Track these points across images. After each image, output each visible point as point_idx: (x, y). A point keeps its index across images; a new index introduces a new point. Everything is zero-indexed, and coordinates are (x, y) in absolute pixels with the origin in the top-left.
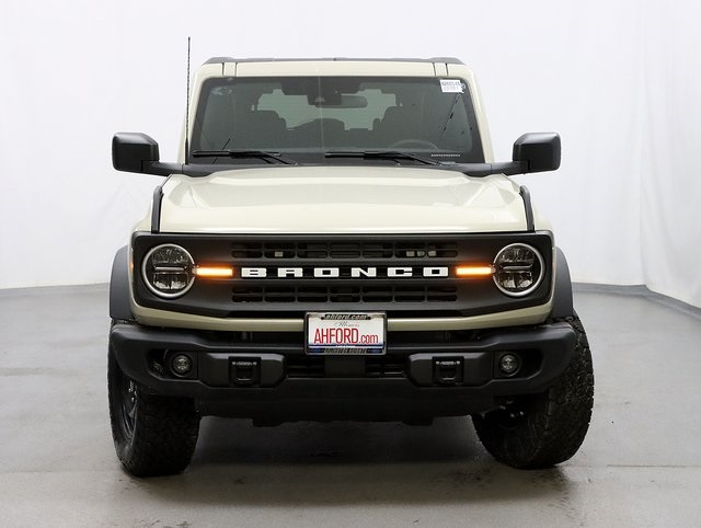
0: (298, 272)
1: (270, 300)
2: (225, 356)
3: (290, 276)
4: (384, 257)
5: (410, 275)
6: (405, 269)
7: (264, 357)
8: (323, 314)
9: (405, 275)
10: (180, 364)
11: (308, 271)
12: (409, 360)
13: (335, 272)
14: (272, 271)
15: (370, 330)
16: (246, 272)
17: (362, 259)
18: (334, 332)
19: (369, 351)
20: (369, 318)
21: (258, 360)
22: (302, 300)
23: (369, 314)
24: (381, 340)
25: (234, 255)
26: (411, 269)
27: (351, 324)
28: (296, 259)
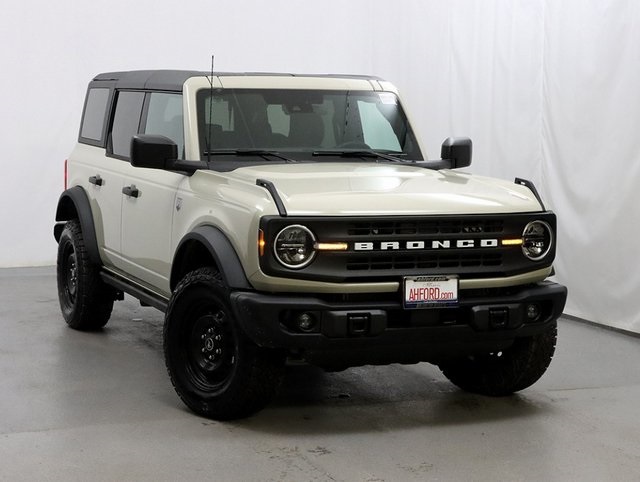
0: (396, 245)
1: (374, 267)
2: (344, 313)
3: (390, 248)
4: (454, 232)
5: (472, 245)
6: (469, 241)
7: (374, 312)
8: (415, 278)
9: (469, 246)
10: (304, 321)
11: (403, 245)
12: (473, 311)
13: (421, 245)
14: (377, 245)
15: (448, 289)
16: (358, 246)
17: (439, 234)
18: (422, 291)
19: (448, 305)
20: (447, 280)
21: (369, 315)
22: (398, 267)
23: (448, 277)
24: (455, 296)
25: (350, 232)
26: (472, 241)
27: (435, 284)
28: (394, 235)
